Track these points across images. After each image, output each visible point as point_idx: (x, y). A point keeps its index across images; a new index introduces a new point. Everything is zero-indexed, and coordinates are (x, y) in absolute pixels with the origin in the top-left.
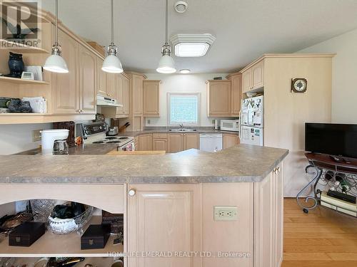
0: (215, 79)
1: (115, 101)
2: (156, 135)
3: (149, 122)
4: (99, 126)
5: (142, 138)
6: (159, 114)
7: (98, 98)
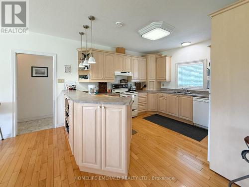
1: (131, 73)
2: (160, 94)
3: (163, 85)
4: (123, 85)
5: (150, 95)
6: (166, 80)
7: (116, 72)
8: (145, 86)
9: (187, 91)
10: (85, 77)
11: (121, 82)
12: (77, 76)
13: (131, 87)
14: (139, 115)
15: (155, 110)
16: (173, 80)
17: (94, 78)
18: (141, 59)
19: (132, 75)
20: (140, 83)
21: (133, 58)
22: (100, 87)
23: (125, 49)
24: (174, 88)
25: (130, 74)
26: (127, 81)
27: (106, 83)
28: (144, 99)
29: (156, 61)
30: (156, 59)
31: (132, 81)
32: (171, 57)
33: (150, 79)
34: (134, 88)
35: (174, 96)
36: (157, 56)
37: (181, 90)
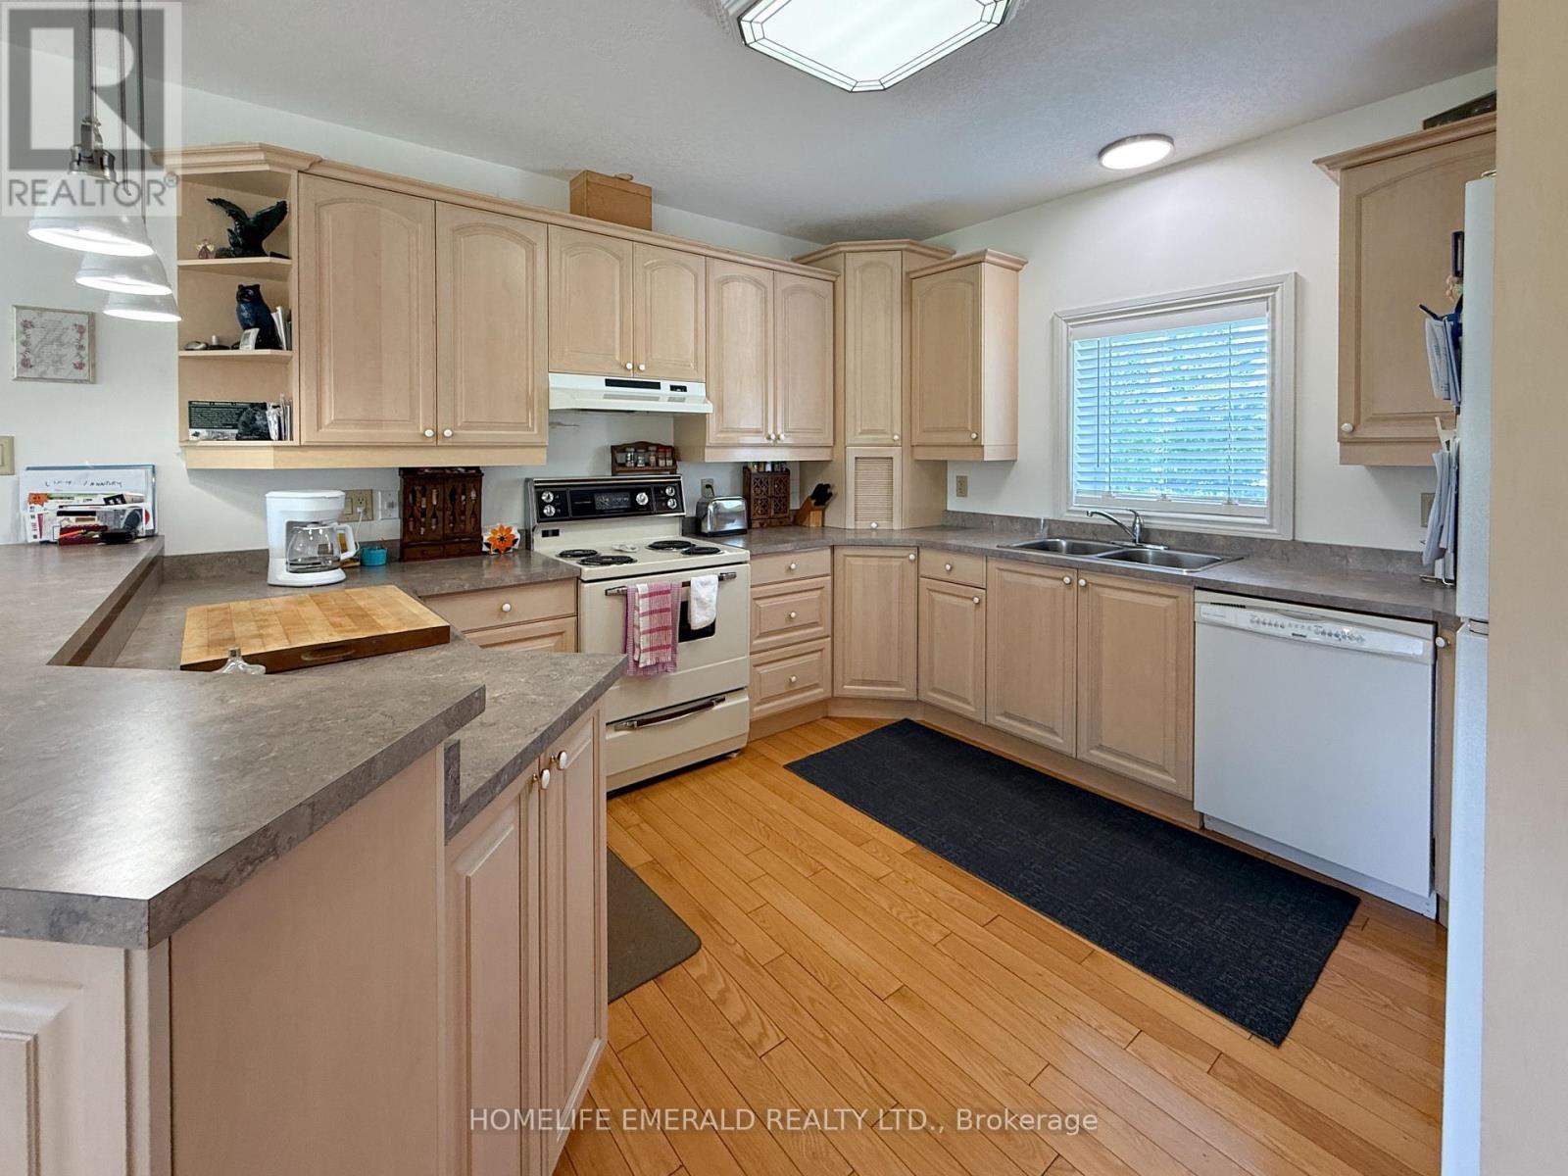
0: (1429, 123)
1: (696, 389)
2: (935, 562)
3: (962, 491)
4: (634, 490)
5: (859, 567)
6: (978, 445)
7: (556, 381)
8: (823, 496)
9: (1146, 536)
10: (248, 423)
11: (617, 467)
12: (172, 415)
13: (701, 508)
14: (765, 732)
15: (896, 692)
16: (1033, 449)
17: (328, 434)
18: (788, 281)
19: (708, 408)
20: (781, 471)
21: (721, 270)
22: (409, 513)
23: (645, 195)
24: (1039, 509)
25: (695, 401)
26: (674, 453)
27: (472, 477)
28: (807, 606)
29: (908, 302)
30: (909, 280)
31: (711, 456)
32: (1017, 266)
33: (857, 443)
34: (731, 515)
35: (1043, 583)
36: (916, 262)
37: (1097, 530)
